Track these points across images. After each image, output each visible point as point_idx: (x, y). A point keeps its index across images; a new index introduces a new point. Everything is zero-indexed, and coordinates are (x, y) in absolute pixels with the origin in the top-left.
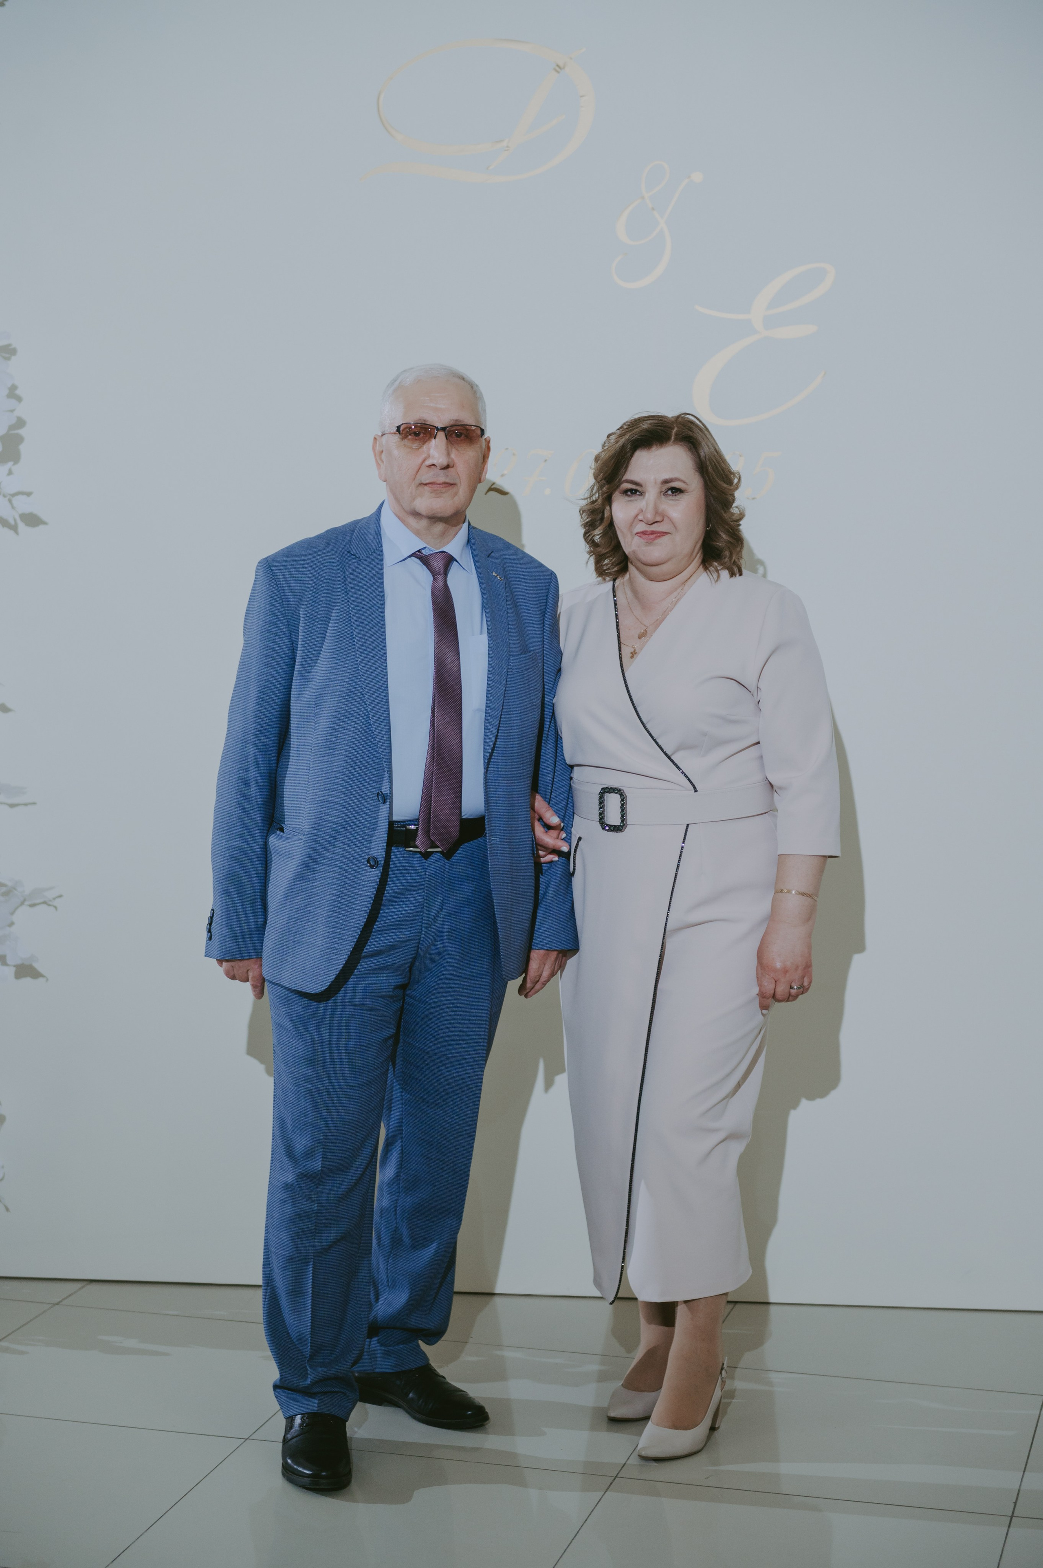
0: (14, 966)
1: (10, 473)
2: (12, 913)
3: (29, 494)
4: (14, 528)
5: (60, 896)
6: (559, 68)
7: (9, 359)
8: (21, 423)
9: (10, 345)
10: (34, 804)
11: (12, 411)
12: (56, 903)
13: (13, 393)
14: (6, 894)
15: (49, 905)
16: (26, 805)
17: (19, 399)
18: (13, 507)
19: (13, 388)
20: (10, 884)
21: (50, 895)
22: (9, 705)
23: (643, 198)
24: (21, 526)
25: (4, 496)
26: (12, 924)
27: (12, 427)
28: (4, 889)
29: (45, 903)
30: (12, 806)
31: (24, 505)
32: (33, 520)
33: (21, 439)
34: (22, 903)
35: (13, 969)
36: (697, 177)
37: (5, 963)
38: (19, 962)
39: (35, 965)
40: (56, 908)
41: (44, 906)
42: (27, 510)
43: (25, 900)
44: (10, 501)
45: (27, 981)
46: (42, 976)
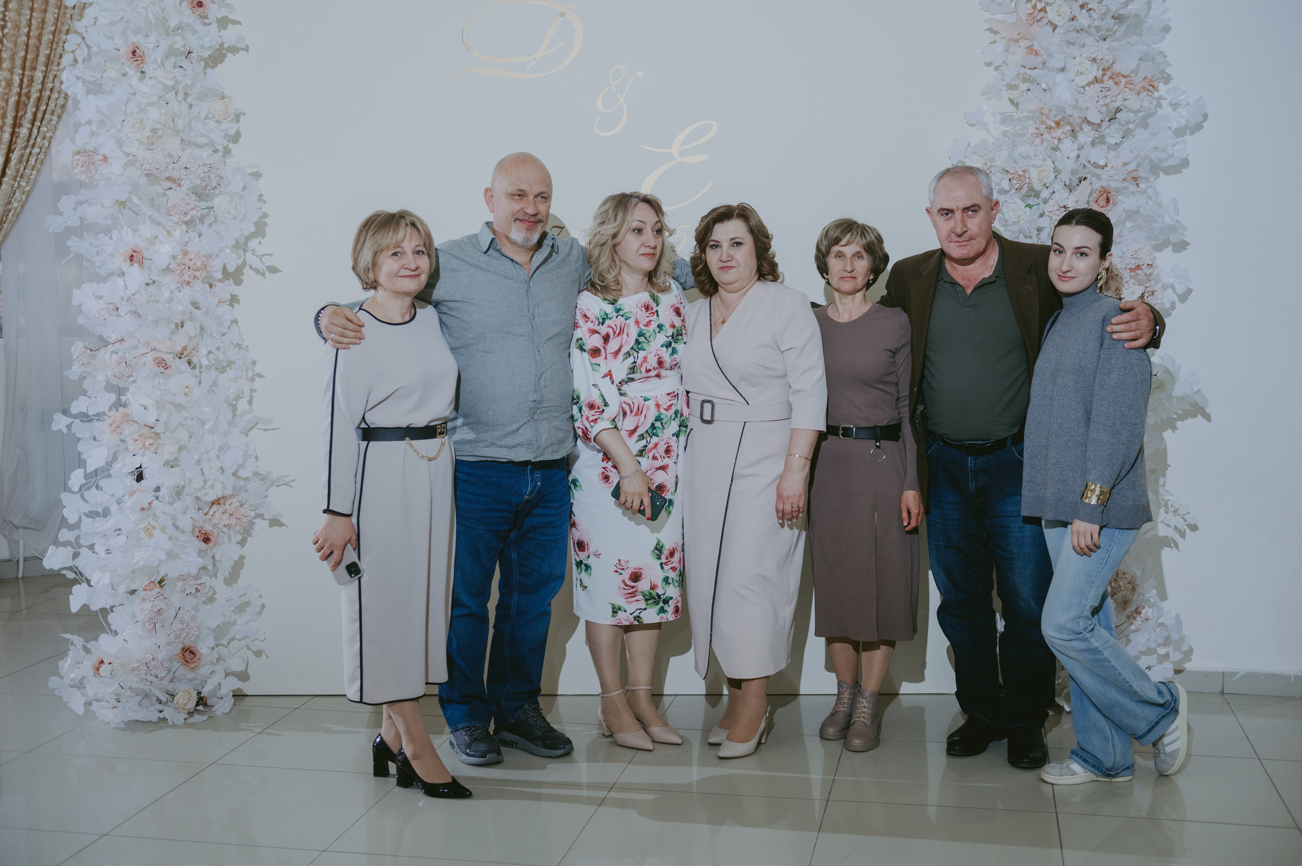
0: (268, 520)
1: (260, 243)
2: (267, 491)
3: (271, 255)
4: (263, 274)
5: (294, 480)
6: (562, 15)
7: (258, 180)
8: (265, 215)
9: (259, 172)
10: (278, 429)
11: (261, 208)
12: (291, 484)
13: (260, 198)
14: (263, 480)
15: (288, 485)
16: (273, 429)
17: (264, 202)
18: (262, 263)
19: (261, 196)
20: (264, 474)
21: (288, 479)
22: (262, 374)
23: (611, 86)
24: (267, 273)
25: (257, 256)
26: (267, 496)
27: (260, 218)
28: (262, 477)
29: (285, 484)
30: (266, 430)
31: (268, 261)
32: (273, 270)
33: (266, 224)
34: (272, 485)
35: (268, 522)
36: (641, 74)
37: (263, 519)
38: (271, 517)
39: (280, 519)
40: (291, 487)
41: (285, 486)
42: (270, 264)
43: (274, 483)
44: (260, 259)
45: (276, 528)
46: (285, 525)
